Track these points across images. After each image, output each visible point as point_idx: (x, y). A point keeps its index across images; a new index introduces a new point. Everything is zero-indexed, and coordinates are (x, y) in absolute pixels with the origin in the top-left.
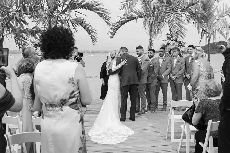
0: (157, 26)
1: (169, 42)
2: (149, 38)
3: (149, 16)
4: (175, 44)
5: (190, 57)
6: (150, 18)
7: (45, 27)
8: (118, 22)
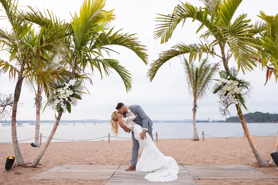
0: (200, 88)
1: (225, 81)
2: (194, 100)
4: (234, 83)
7: (70, 67)
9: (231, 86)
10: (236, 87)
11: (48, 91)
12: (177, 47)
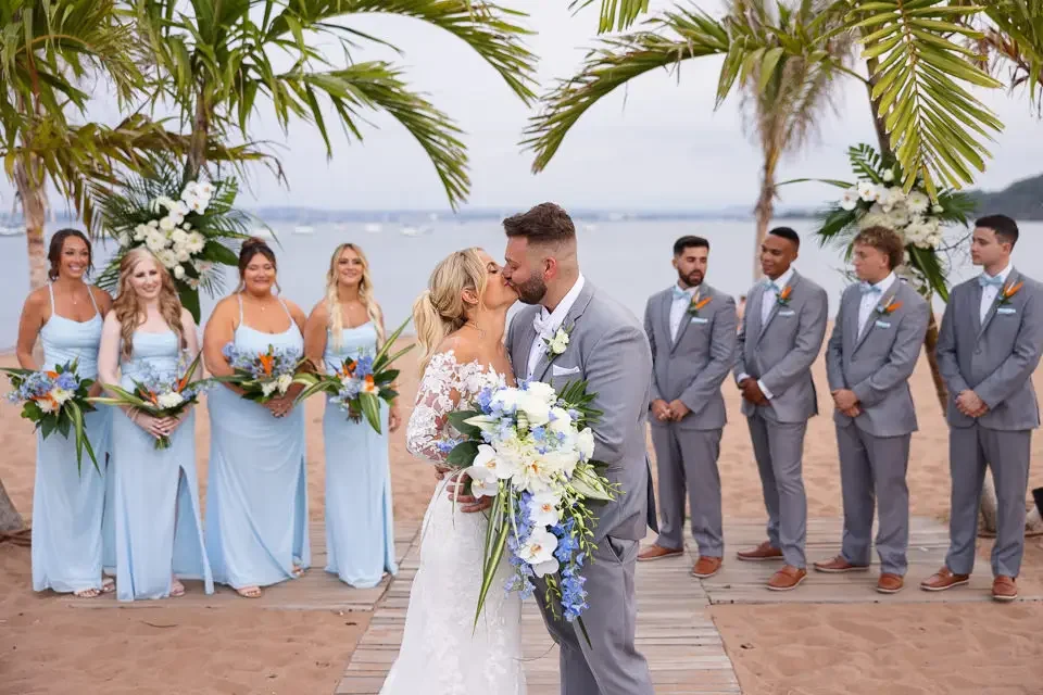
0: (798, 104)
1: (868, 190)
3: (758, 39)
4: (908, 203)
5: (988, 283)
6: (758, 54)
7: (182, 117)
8: (576, 80)
9: (896, 212)
10: (917, 219)
11: (87, 201)
12: (668, 19)
